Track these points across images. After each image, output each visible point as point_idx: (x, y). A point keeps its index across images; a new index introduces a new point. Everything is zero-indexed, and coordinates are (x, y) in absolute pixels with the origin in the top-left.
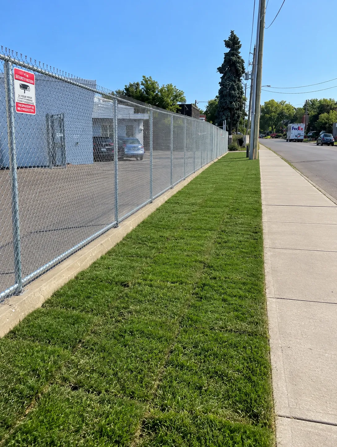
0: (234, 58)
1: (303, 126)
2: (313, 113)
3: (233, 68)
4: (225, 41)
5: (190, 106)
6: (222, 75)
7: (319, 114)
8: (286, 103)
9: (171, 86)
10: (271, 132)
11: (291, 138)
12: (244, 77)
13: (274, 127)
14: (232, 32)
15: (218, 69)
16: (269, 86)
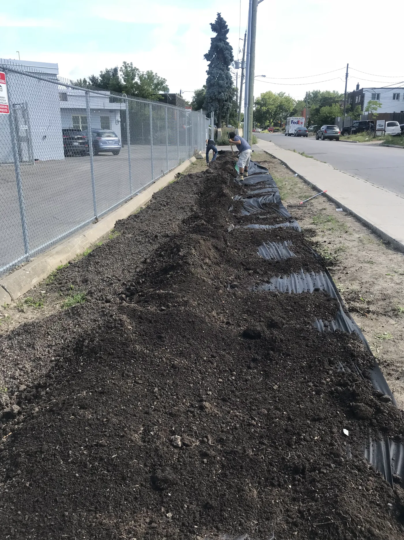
0: (221, 44)
1: (303, 120)
2: (314, 107)
3: (221, 56)
4: (211, 24)
5: (174, 96)
6: (209, 62)
7: (321, 107)
8: (285, 95)
9: (152, 73)
10: (268, 126)
11: (290, 132)
12: (233, 65)
13: (272, 120)
14: (219, 15)
15: (205, 55)
16: (264, 76)
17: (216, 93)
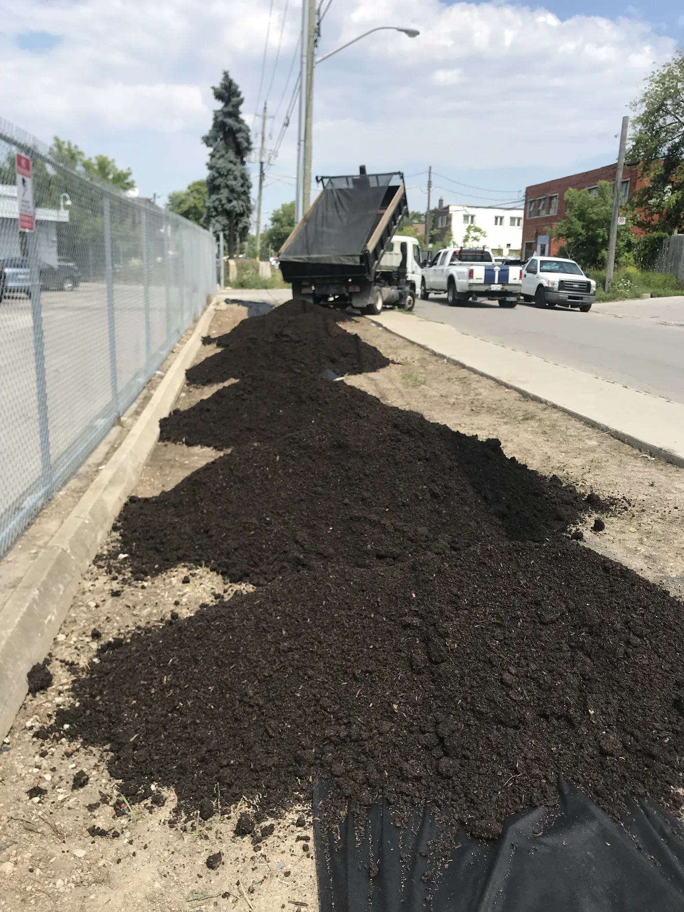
3: (230, 140)
4: (213, 88)
6: (211, 150)
14: (226, 75)
15: (203, 138)
17: (224, 201)
